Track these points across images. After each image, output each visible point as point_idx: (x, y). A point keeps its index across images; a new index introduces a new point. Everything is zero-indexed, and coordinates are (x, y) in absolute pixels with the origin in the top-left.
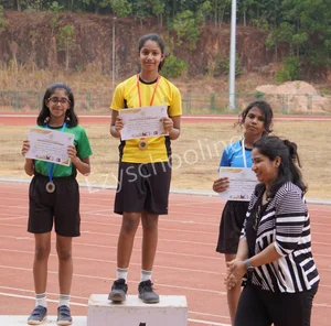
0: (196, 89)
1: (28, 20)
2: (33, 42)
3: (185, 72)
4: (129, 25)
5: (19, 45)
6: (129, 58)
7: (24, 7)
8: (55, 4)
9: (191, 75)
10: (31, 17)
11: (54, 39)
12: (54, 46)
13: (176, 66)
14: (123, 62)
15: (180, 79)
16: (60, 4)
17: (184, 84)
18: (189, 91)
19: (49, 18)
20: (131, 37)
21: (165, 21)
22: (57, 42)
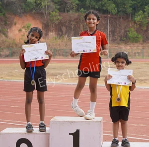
0: (146, 47)
1: (70, 17)
2: (72, 27)
3: (141, 40)
4: (116, 19)
5: (66, 28)
6: (116, 34)
7: (68, 11)
8: (82, 9)
9: (144, 41)
10: (71, 15)
11: (82, 25)
12: (82, 28)
13: (137, 37)
14: (113, 36)
15: (139, 43)
16: (84, 9)
17: (141, 45)
18: (143, 49)
19: (79, 16)
20: (116, 24)
21: (132, 17)
22: (83, 26)
